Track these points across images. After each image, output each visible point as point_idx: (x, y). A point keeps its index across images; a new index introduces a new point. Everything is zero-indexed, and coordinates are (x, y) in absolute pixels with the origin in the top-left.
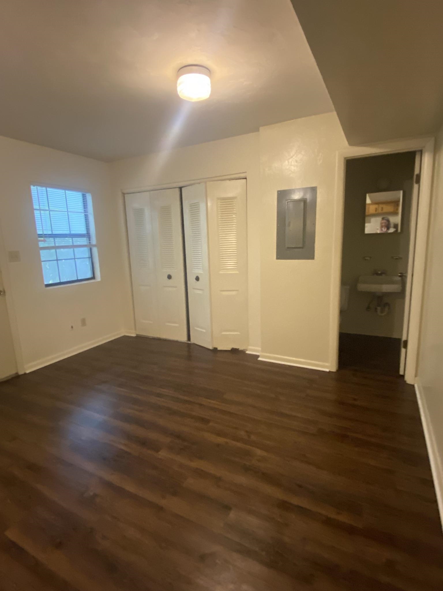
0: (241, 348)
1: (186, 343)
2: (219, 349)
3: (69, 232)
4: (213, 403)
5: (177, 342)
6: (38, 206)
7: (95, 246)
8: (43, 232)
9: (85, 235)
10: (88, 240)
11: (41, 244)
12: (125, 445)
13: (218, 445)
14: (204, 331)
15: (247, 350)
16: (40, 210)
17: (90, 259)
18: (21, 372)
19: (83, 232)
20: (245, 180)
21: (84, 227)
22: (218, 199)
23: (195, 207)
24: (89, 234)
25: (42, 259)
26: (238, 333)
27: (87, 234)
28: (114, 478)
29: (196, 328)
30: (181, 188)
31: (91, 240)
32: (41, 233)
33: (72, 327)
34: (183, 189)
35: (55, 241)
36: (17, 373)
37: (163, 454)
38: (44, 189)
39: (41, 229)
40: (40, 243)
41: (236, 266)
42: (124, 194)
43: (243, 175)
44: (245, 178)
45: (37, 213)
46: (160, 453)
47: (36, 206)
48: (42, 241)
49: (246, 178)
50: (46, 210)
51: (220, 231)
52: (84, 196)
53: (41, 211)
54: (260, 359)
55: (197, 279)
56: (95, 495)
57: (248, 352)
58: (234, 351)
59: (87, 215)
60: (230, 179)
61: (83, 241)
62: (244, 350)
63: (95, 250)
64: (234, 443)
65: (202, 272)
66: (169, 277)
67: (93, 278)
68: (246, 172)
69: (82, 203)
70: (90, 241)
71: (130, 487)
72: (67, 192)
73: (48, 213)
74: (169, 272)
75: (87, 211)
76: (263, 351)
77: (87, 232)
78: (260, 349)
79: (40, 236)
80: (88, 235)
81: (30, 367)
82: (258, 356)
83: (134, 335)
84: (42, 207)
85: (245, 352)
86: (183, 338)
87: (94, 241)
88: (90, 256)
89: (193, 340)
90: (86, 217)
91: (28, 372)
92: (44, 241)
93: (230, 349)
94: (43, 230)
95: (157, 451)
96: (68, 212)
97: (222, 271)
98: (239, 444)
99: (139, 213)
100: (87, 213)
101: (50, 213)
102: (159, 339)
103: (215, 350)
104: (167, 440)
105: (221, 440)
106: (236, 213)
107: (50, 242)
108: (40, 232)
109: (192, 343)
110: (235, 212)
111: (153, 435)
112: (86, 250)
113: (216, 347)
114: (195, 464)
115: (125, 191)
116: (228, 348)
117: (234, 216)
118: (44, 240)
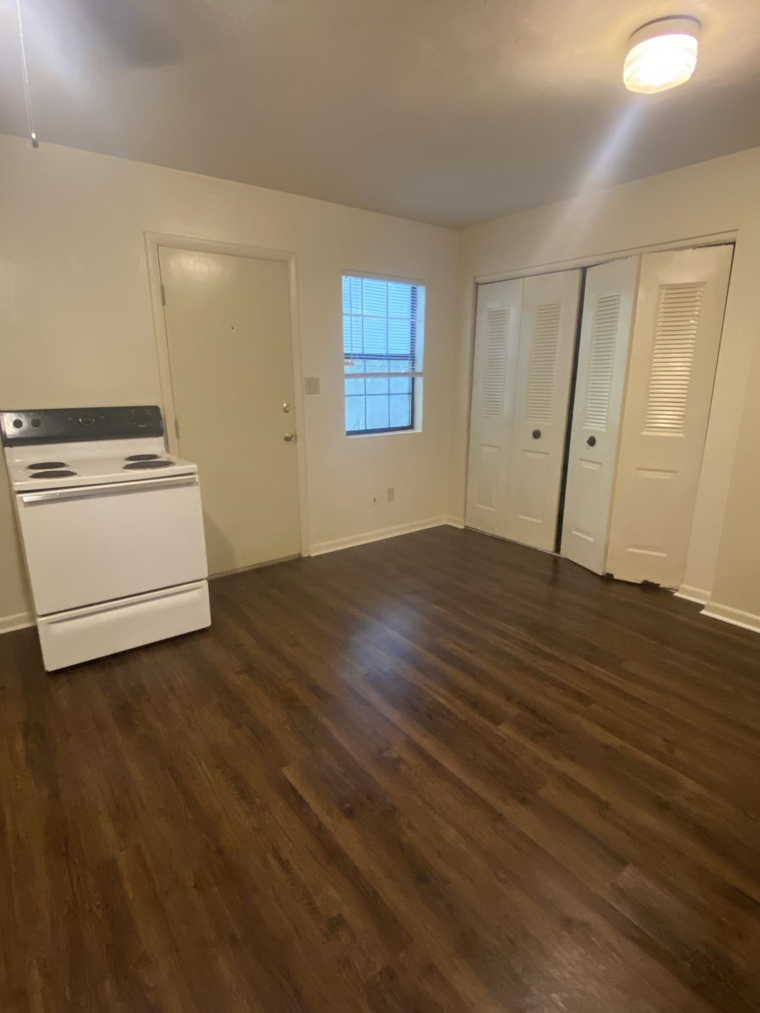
0: (664, 584)
1: (551, 555)
2: (616, 577)
3: (385, 350)
4: (599, 671)
5: (535, 551)
6: (349, 309)
7: (420, 374)
8: (352, 350)
9: (407, 357)
10: (411, 364)
11: (348, 370)
12: (446, 699)
13: (606, 747)
14: (591, 539)
15: (677, 591)
16: (351, 315)
17: (411, 395)
18: (305, 555)
19: (405, 351)
20: (732, 246)
21: (407, 344)
22: (663, 287)
23: (608, 306)
24: (414, 354)
25: (347, 392)
26: (663, 555)
27: (411, 354)
28: (428, 744)
29: (574, 532)
30: (584, 270)
31: (415, 365)
32: (349, 352)
33: (375, 500)
34: (589, 273)
35: (365, 364)
36: (300, 554)
37: (505, 730)
38: (359, 280)
39: (350, 345)
40: (346, 367)
41: (681, 422)
42: (477, 284)
43: (728, 237)
44: (731, 241)
45: (346, 320)
46: (500, 727)
47: (346, 310)
48: (348, 364)
49: (734, 243)
50: (359, 316)
51: (656, 351)
52: (414, 290)
53: (353, 317)
54: (703, 612)
55: (592, 442)
56: (400, 760)
57: (677, 594)
58: (648, 587)
59: (415, 322)
60: (695, 247)
61: (404, 366)
62: (669, 589)
63: (419, 382)
64: (639, 752)
65: (604, 430)
66: (537, 435)
67: (411, 427)
68: (736, 230)
69: (410, 302)
70: (413, 366)
71: (452, 766)
72: (390, 284)
73: (361, 320)
74: (539, 424)
75: (415, 316)
76: (713, 599)
77: (412, 351)
78: (708, 593)
79: (348, 356)
80: (412, 357)
81: (317, 548)
82: (702, 607)
83: (462, 527)
84: (354, 311)
85: (673, 593)
86: (548, 546)
87: (419, 367)
88: (411, 392)
89: (564, 553)
90: (413, 326)
91: (313, 555)
92: (352, 364)
93: (639, 582)
94: (352, 347)
95: (497, 722)
96: (387, 318)
97: (647, 431)
98: (648, 758)
99: (499, 317)
100: (415, 319)
101: (363, 320)
102: (503, 541)
103: (608, 578)
104: (513, 711)
105: (613, 740)
106: (698, 316)
107: (358, 366)
108: (347, 350)
109: (562, 556)
110: (697, 313)
111: (491, 697)
112: (406, 382)
113: (610, 572)
114: (562, 765)
115: (479, 280)
116: (637, 578)
117: (693, 321)
118: (352, 362)
